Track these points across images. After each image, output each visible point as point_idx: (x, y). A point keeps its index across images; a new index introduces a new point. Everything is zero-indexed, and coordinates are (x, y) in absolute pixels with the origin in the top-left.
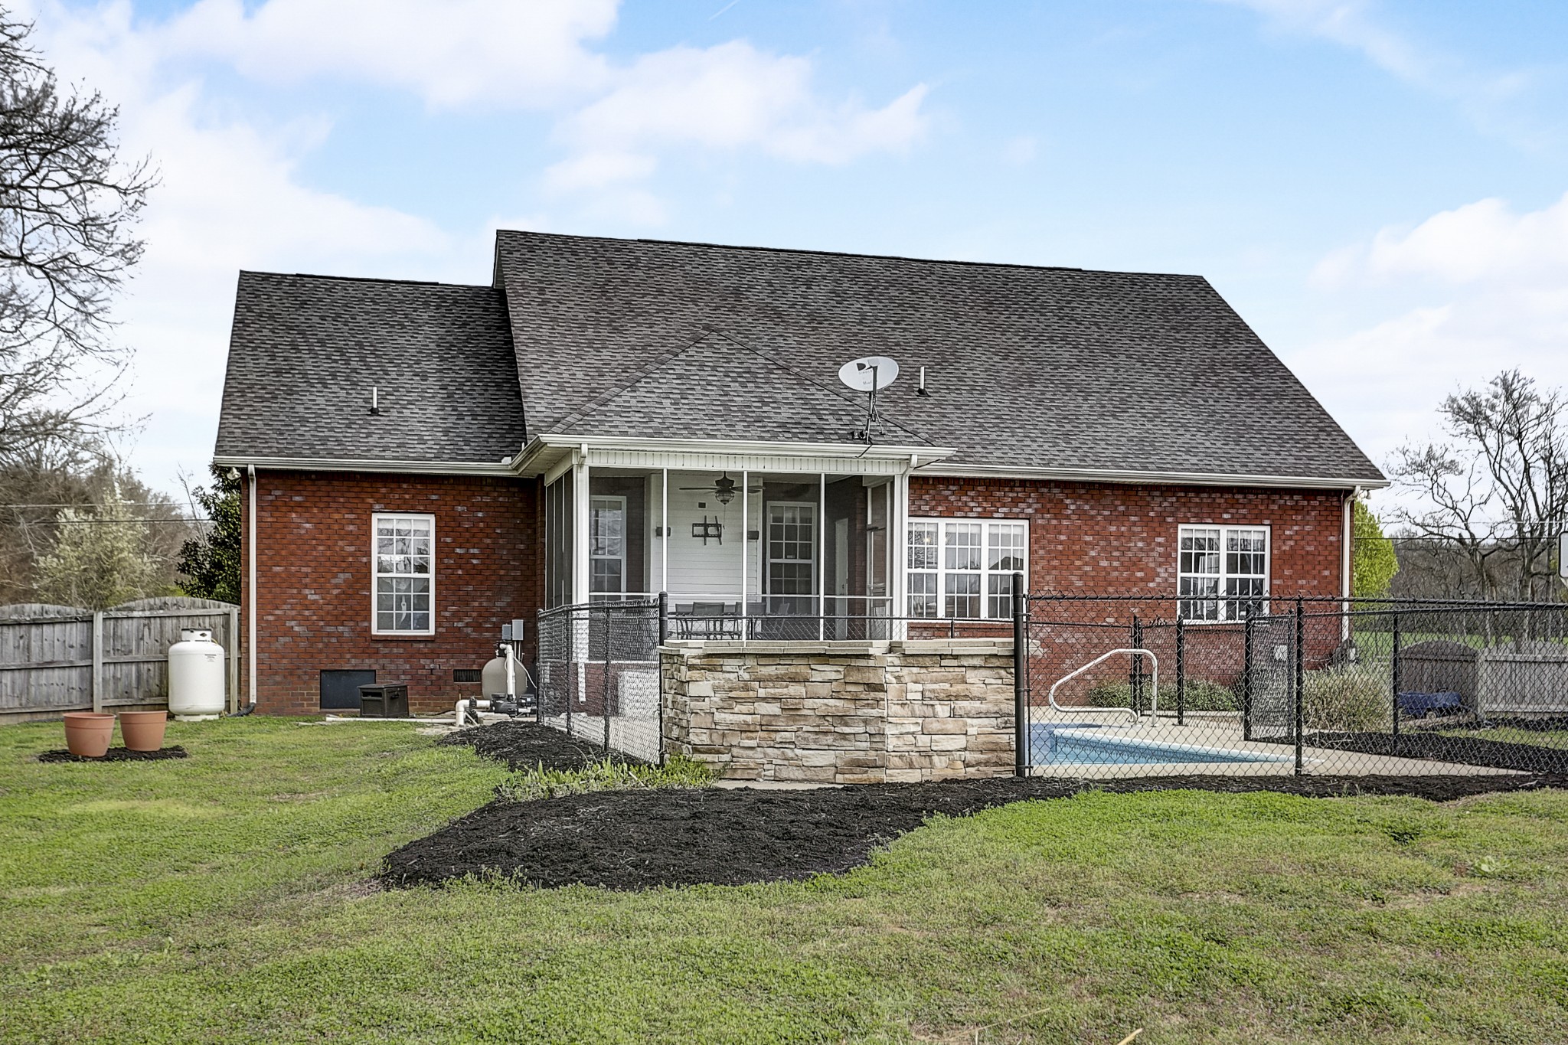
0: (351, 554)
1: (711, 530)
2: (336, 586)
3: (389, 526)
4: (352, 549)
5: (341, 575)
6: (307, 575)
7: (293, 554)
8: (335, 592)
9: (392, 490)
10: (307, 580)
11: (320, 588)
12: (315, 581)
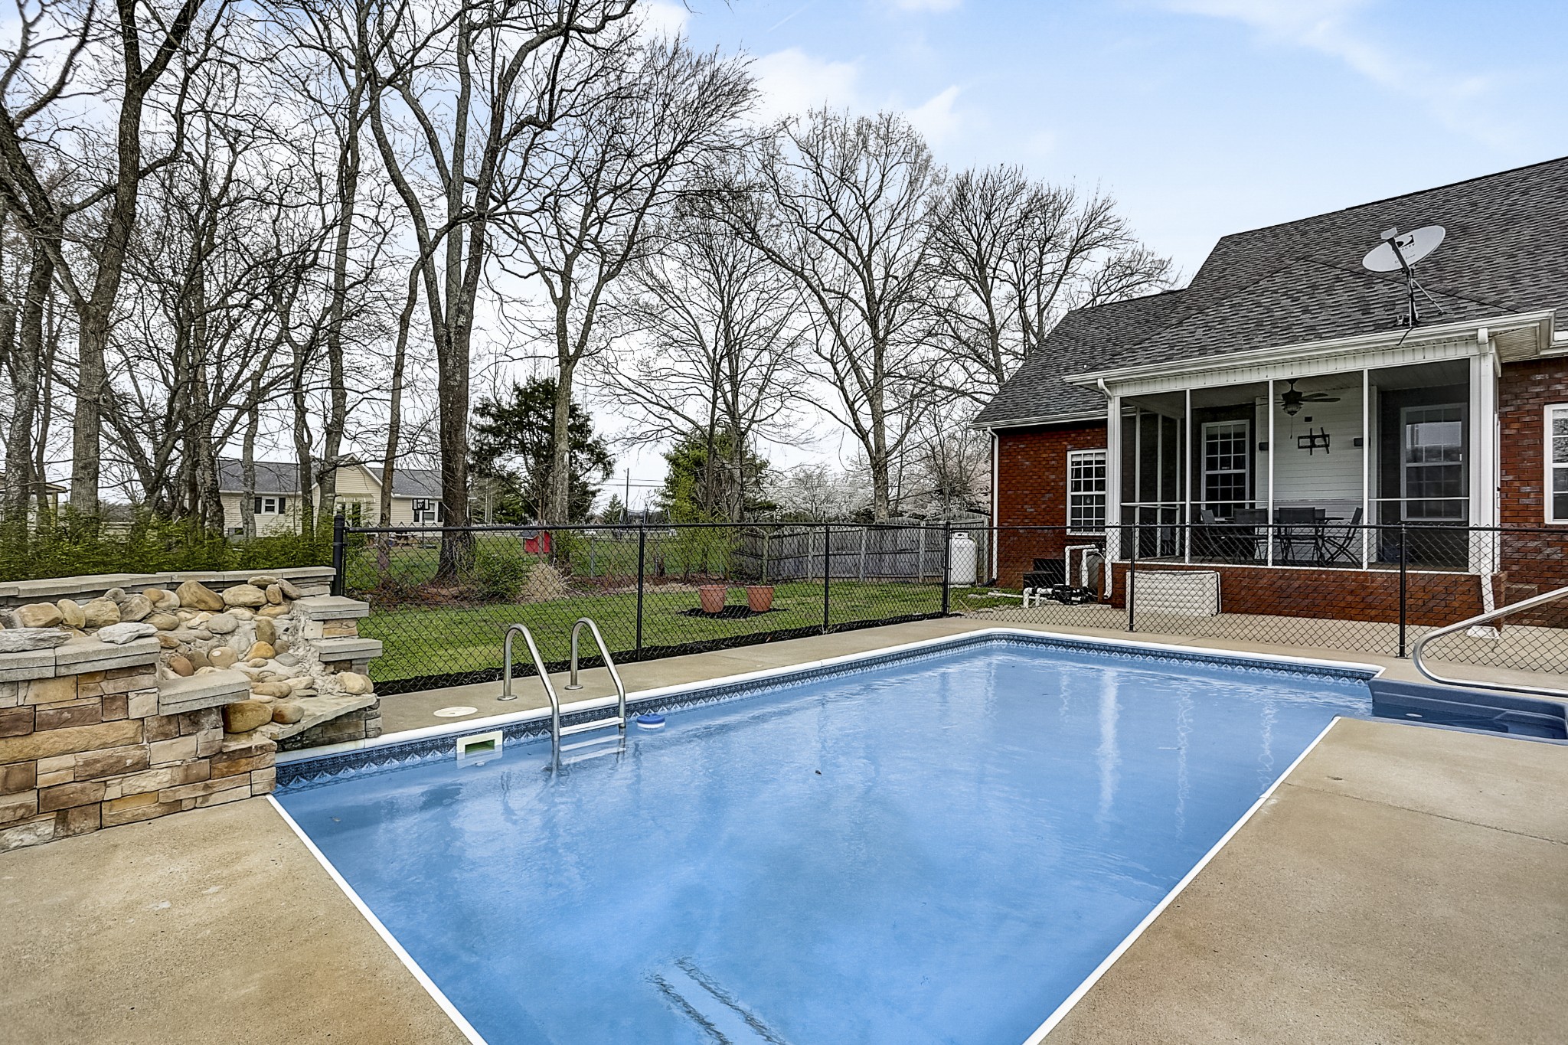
0: (1053, 481)
1: (1318, 441)
2: (1044, 502)
3: (1078, 459)
4: (1053, 477)
5: (1047, 495)
6: (1027, 495)
7: (1019, 482)
8: (1043, 506)
9: (1079, 435)
10: (1027, 499)
11: (1035, 505)
12: (1031, 499)
